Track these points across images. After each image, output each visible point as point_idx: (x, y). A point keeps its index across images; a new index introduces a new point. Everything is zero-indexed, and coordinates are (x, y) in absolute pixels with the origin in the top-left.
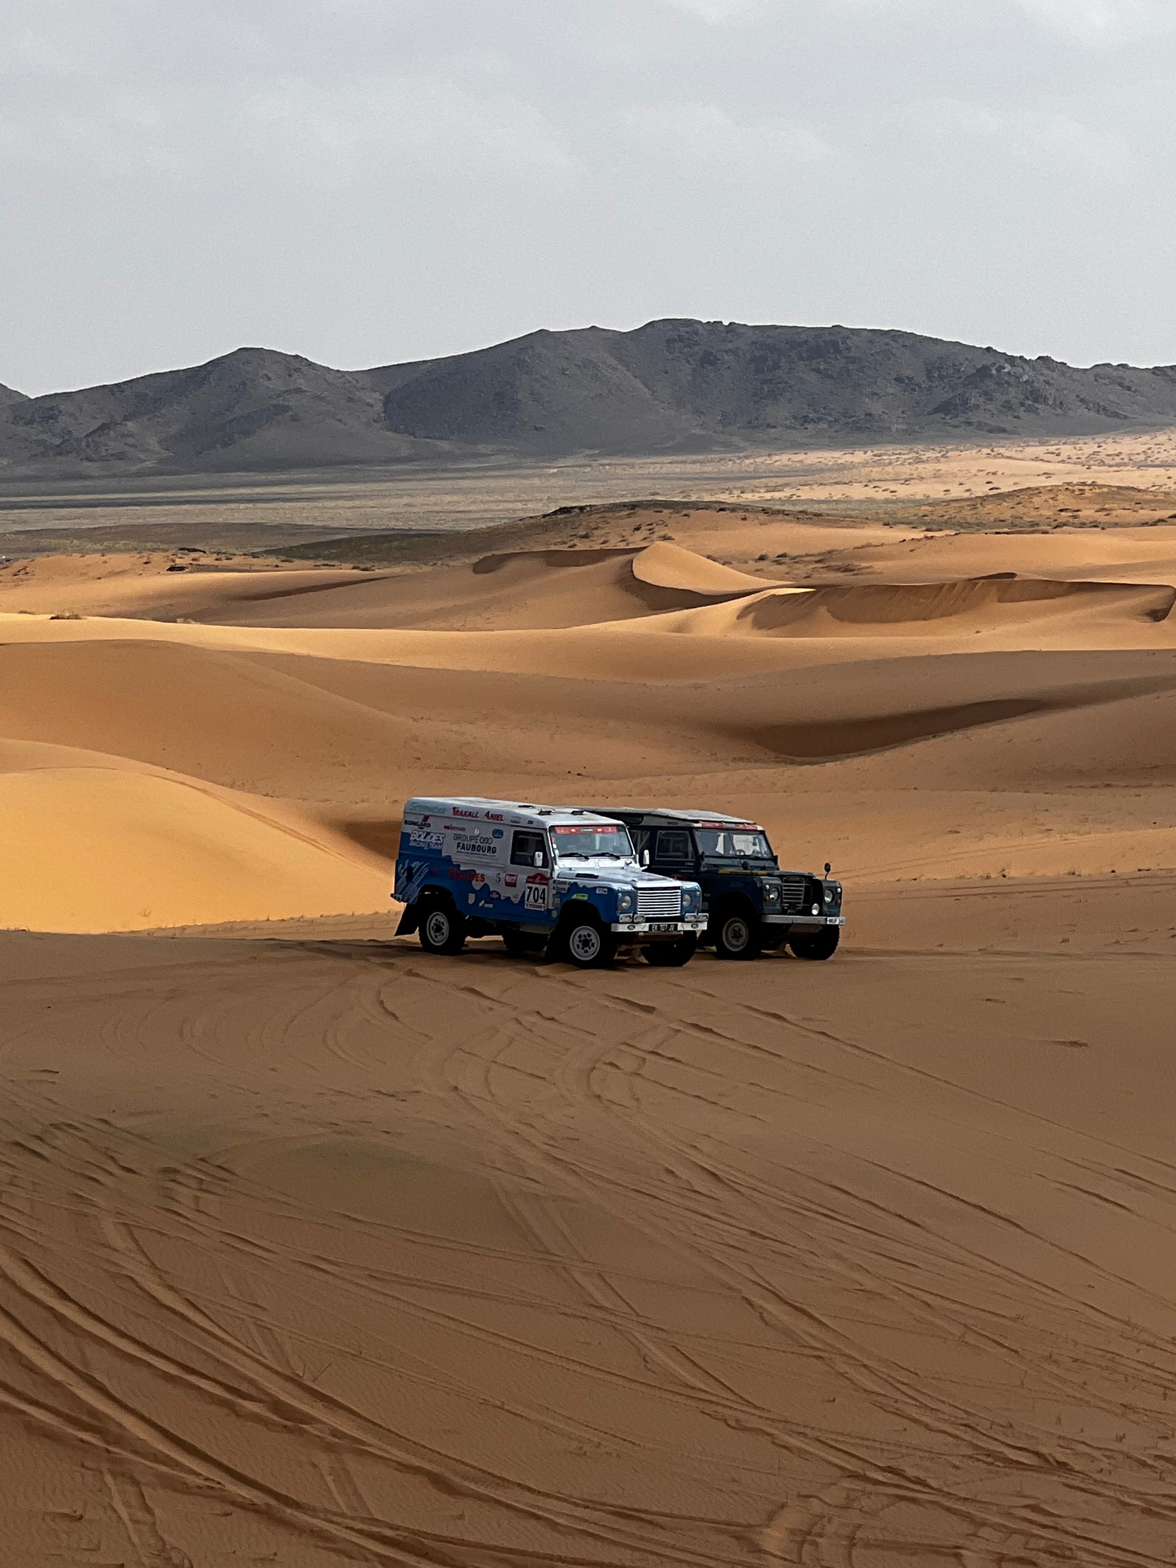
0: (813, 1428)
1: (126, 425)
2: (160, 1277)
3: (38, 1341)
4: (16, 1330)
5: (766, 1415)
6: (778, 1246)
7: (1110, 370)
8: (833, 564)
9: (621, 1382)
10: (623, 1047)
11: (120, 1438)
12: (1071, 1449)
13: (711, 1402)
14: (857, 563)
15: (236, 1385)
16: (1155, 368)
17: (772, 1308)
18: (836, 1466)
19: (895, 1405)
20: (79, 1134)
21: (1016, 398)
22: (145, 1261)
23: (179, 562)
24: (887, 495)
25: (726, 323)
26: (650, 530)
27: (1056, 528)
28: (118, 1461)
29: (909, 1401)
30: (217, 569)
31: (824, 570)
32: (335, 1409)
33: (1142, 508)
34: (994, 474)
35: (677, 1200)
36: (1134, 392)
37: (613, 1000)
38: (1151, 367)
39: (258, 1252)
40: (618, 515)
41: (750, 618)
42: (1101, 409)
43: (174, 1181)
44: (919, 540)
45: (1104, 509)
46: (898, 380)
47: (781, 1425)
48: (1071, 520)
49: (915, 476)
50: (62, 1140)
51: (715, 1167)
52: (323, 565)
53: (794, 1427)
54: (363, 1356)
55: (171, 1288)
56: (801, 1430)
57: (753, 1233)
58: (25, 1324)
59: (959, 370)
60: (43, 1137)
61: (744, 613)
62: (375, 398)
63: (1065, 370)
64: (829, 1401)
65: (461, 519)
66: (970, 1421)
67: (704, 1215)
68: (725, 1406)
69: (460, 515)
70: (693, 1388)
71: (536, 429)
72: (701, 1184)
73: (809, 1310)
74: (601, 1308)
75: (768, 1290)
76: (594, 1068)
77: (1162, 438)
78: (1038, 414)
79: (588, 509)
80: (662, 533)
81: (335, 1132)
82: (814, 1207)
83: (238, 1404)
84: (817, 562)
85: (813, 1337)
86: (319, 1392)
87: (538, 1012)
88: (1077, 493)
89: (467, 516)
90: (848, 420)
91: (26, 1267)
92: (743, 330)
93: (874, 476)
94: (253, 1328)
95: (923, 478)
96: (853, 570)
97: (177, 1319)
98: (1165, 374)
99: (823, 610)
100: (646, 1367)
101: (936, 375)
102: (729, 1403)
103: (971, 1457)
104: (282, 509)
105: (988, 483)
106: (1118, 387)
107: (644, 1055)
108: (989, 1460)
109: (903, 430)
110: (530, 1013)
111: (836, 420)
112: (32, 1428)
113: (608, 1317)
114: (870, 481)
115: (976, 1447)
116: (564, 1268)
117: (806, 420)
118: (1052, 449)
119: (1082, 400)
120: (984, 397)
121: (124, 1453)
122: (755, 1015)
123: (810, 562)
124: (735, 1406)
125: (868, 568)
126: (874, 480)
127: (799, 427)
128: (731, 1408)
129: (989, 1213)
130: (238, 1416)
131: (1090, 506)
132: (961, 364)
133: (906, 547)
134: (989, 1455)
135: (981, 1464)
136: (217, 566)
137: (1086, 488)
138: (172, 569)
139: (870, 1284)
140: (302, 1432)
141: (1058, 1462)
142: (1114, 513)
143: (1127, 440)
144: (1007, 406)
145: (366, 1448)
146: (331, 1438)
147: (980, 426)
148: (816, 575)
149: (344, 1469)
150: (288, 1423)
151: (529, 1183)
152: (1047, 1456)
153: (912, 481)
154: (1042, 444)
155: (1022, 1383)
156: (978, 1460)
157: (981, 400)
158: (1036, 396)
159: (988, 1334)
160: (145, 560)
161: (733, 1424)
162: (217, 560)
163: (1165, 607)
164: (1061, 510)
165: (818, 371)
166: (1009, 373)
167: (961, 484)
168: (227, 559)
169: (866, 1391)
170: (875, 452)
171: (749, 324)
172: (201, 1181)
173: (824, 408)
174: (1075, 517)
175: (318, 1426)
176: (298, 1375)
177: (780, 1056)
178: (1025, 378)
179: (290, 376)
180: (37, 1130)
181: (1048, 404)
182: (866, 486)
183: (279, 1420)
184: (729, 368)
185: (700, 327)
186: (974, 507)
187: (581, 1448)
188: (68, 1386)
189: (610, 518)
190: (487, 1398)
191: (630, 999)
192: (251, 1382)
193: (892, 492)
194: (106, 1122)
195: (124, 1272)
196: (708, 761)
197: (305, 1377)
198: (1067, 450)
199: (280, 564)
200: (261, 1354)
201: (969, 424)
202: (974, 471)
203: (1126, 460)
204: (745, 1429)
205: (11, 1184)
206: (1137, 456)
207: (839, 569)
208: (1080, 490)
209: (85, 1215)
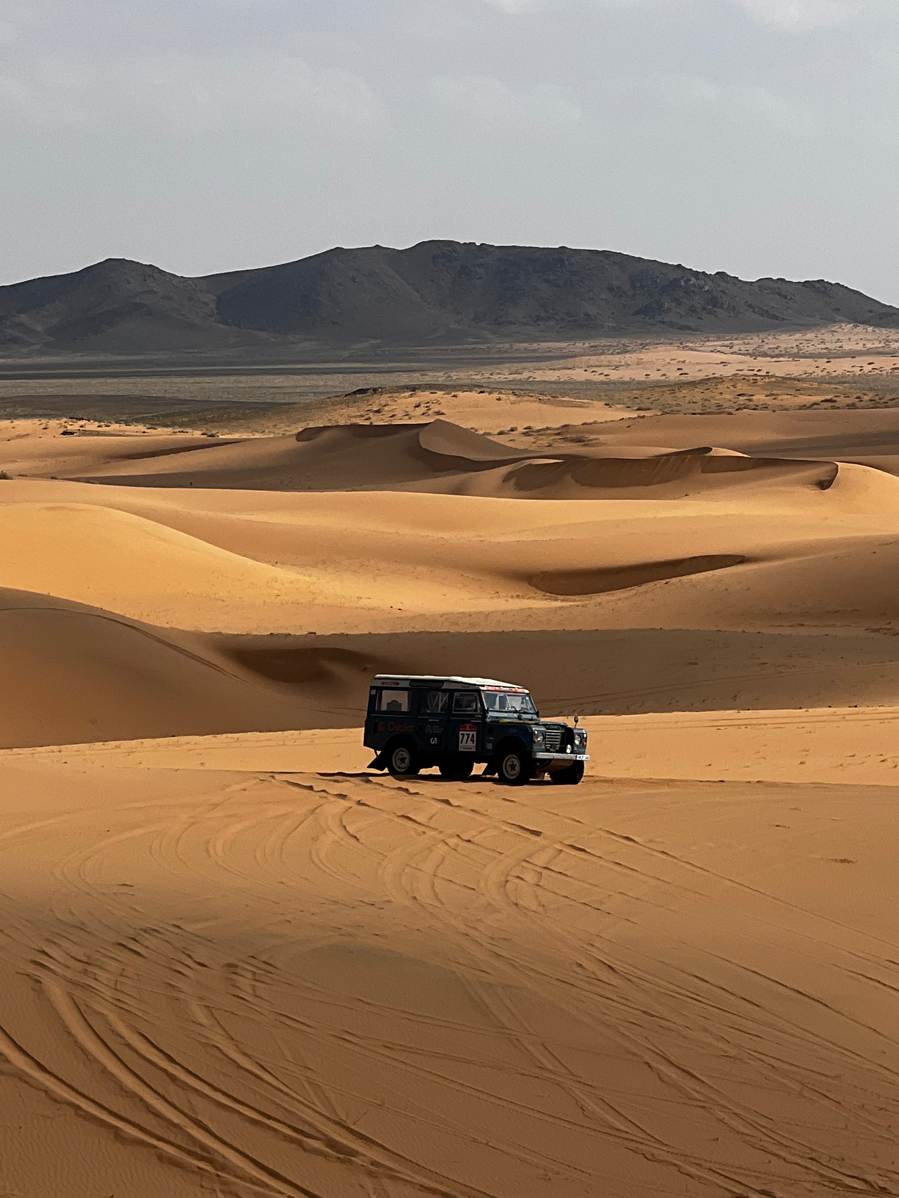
0: (706, 1161)
1: (19, 317)
2: (237, 1046)
3: (159, 1094)
4: (143, 1086)
5: (672, 1150)
6: (663, 1022)
7: (770, 282)
8: (568, 436)
9: (568, 1125)
10: (524, 864)
11: (223, 1166)
12: (887, 1177)
13: (632, 1140)
14: (587, 436)
15: (300, 1127)
16: (806, 282)
17: (664, 1068)
18: (727, 1189)
19: (760, 1143)
20: (161, 936)
21: (699, 303)
22: (223, 1033)
23: (70, 428)
24: (602, 378)
25: (478, 244)
26: (427, 407)
27: (737, 410)
28: (224, 1183)
29: (769, 1140)
30: (98, 434)
31: (562, 441)
32: (372, 1145)
33: (800, 394)
34: (684, 362)
35: (586, 986)
36: (790, 300)
37: (509, 825)
38: (802, 281)
39: (305, 1028)
40: (403, 395)
41: (513, 481)
42: (764, 313)
43: (236, 973)
44: (634, 419)
45: (773, 395)
46: (610, 289)
47: (682, 1158)
48: (747, 403)
49: (623, 363)
50: (151, 941)
51: (610, 961)
52: (180, 432)
53: (691, 1159)
54: (386, 1105)
55: (245, 1054)
56: (698, 1162)
57: (645, 1012)
58: (148, 1082)
59: (656, 281)
60: (137, 938)
61: (507, 478)
62: (210, 299)
63: (736, 282)
64: (714, 1140)
65: (277, 393)
66: (813, 1155)
67: (608, 998)
68: (642, 1143)
69: (276, 390)
70: (619, 1130)
71: (333, 323)
72: (605, 975)
73: (691, 1070)
74: (547, 1070)
75: (661, 1056)
76: (507, 881)
77: (810, 336)
78: (716, 316)
79: (380, 390)
80: (436, 410)
81: (341, 935)
82: (683, 992)
83: (307, 1143)
84: (556, 434)
85: (697, 1092)
86: (358, 1132)
87: (458, 836)
88: (752, 381)
89: (282, 391)
90: (571, 319)
91: (142, 1038)
92: (491, 249)
93: (592, 363)
94: (306, 1084)
95: (629, 365)
96: (584, 441)
97: (253, 1077)
98: (814, 287)
99: (568, 477)
100: (584, 1115)
101: (638, 285)
102: (644, 1142)
103: (819, 1183)
104: (140, 383)
105: (678, 369)
106: (777, 296)
107: (540, 870)
108: (832, 1185)
109: (614, 327)
110: (452, 836)
111: (563, 319)
112: (162, 1158)
113: (552, 1076)
114: (588, 367)
115: (822, 1176)
116: (517, 1040)
117: (538, 318)
118: (727, 343)
119: (750, 306)
120: (674, 302)
121: (229, 1177)
122: (614, 837)
123: (551, 434)
124: (650, 1143)
125: (596, 439)
126: (592, 366)
127: (532, 323)
128: (647, 1145)
129: (805, 995)
130: (305, 1150)
131: (761, 391)
132: (658, 277)
133: (625, 424)
134: (831, 1182)
135: (827, 1189)
136: (98, 432)
137: (758, 378)
138: (64, 433)
139: (733, 1052)
140: (351, 1162)
141: (880, 1187)
142: (780, 398)
143: (784, 337)
144: (692, 310)
145: (397, 1174)
146: (371, 1167)
147: (671, 325)
148: (556, 444)
149: (383, 1190)
150: (341, 1156)
151: (483, 974)
152: (872, 1183)
153: (620, 368)
154: (719, 339)
155: (846, 1126)
156: (824, 1185)
157: (673, 304)
158: (715, 302)
159: (817, 1089)
160: (43, 426)
161: (651, 1158)
162: (98, 427)
163: (828, 478)
164: (739, 395)
165: (547, 281)
166: (694, 285)
167: (658, 370)
168: (106, 426)
169: (738, 1132)
170: (592, 344)
171: (496, 245)
172: (254, 973)
173: (553, 309)
174: (750, 400)
175: (362, 1158)
176: (342, 1120)
177: (636, 871)
178: (707, 288)
179: (145, 280)
180: (132, 933)
181: (724, 308)
182: (586, 371)
183: (336, 1154)
184: (480, 278)
185: (458, 247)
186: (673, 392)
187: (546, 1175)
188: (184, 1128)
189: (397, 397)
190: (476, 1137)
191: (522, 825)
192: (310, 1125)
193: (606, 375)
194: (178, 927)
195: (212, 1043)
196: (492, 598)
197: (348, 1122)
198: (738, 345)
199: (146, 431)
200: (313, 1104)
201: (664, 323)
202: (668, 361)
203: (783, 352)
204: (659, 1161)
205: (122, 975)
206: (791, 349)
207: (573, 440)
208: (753, 379)
209: (178, 999)
